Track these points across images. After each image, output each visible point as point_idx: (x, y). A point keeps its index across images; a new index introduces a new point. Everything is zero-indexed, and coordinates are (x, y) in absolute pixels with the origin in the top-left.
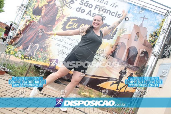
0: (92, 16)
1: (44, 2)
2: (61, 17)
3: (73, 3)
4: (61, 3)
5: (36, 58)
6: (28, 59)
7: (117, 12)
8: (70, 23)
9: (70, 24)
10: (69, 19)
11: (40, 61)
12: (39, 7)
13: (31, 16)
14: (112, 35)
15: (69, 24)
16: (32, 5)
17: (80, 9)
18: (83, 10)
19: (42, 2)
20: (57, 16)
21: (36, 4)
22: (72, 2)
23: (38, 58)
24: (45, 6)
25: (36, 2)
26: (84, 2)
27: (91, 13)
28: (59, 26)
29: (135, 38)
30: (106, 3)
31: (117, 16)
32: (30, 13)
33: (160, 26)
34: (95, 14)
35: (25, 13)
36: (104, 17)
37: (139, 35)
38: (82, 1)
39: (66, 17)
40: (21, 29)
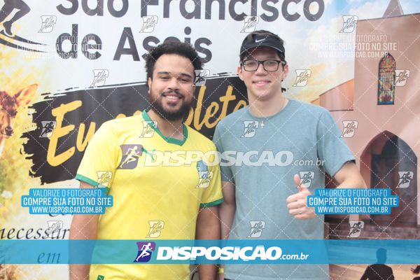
3: (24, 9)
9: (60, 140)
10: (43, 112)
15: (53, 137)
17: (73, 38)
18: (92, 42)
22: (15, 11)
27: (132, 42)
28: (12, 162)
29: (380, 89)
31: (260, 11)
34: (157, 41)
36: (203, 45)
37: (393, 67)
39: (22, 103)
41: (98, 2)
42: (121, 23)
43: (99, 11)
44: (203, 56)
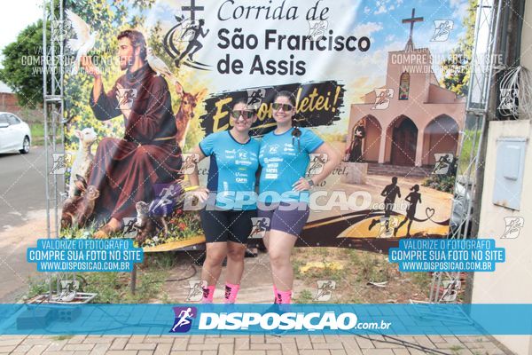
0: (268, 72)
1: (114, 71)
2: (186, 103)
3: (200, 46)
4: (166, 61)
5: (174, 233)
6: (153, 245)
7: (331, 32)
8: (219, 115)
9: (220, 120)
10: (211, 104)
11: (189, 236)
12: (106, 92)
13: (96, 127)
14: (334, 110)
15: (216, 118)
16: (81, 93)
17: (227, 62)
18: (237, 64)
19: (107, 74)
20: (173, 104)
21: (91, 85)
22: (195, 47)
23: (179, 231)
24: (120, 83)
25: (90, 81)
26: (230, 37)
27: (260, 64)
28: (194, 133)
29: (400, 91)
30: (291, 15)
31: (334, 44)
32: (88, 118)
33: (466, 27)
34: (274, 63)
35: (69, 122)
36: (301, 65)
37: (409, 79)
38: (224, 34)
39: (199, 100)
40: (83, 174)
41: (241, 40)
42: (254, 53)
43: (241, 46)
44: (301, 71)
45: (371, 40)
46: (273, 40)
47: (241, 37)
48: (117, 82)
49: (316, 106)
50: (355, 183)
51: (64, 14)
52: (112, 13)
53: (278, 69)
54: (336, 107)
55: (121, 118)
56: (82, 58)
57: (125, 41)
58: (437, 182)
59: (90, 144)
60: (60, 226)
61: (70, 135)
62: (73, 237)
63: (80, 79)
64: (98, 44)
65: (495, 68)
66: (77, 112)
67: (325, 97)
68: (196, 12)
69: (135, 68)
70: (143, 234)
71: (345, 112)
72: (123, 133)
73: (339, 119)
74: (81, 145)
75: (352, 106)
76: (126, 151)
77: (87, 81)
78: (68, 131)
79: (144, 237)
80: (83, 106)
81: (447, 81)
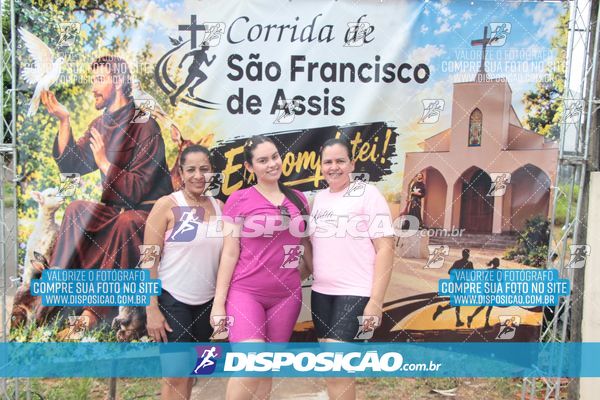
1: (86, 111)
3: (204, 77)
4: (158, 98)
7: (378, 58)
8: (231, 169)
9: (232, 175)
12: (77, 139)
14: (383, 161)
15: (226, 173)
16: (41, 140)
17: (240, 99)
18: (254, 101)
19: (78, 114)
20: (167, 155)
21: (55, 130)
22: (197, 79)
24: (95, 127)
25: (54, 124)
26: (243, 65)
29: (470, 135)
30: (325, 35)
31: (382, 74)
32: (51, 175)
33: (556, 49)
34: (303, 99)
35: (23, 180)
36: (338, 102)
37: (481, 118)
38: (235, 62)
40: (43, 251)
41: (258, 70)
42: (275, 86)
43: (259, 77)
44: (338, 110)
45: (431, 69)
46: (301, 69)
47: (259, 66)
48: (91, 126)
49: (360, 156)
50: (413, 258)
51: (17, 33)
52: (84, 33)
53: (308, 107)
54: (386, 158)
55: (96, 174)
56: (42, 94)
57: (103, 70)
58: (523, 253)
59: (53, 210)
60: (9, 325)
61: (25, 198)
62: (28, 338)
63: (39, 122)
64: (64, 74)
65: (596, 102)
66: (36, 166)
67: (372, 143)
68: (198, 32)
69: (115, 107)
70: (127, 334)
71: (398, 163)
72: (100, 194)
73: (390, 172)
74: (41, 211)
75: (407, 156)
76: (103, 219)
77: (50, 125)
78: (22, 193)
79: (130, 337)
80: (44, 159)
81: (531, 121)
